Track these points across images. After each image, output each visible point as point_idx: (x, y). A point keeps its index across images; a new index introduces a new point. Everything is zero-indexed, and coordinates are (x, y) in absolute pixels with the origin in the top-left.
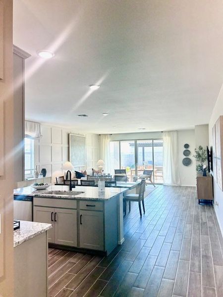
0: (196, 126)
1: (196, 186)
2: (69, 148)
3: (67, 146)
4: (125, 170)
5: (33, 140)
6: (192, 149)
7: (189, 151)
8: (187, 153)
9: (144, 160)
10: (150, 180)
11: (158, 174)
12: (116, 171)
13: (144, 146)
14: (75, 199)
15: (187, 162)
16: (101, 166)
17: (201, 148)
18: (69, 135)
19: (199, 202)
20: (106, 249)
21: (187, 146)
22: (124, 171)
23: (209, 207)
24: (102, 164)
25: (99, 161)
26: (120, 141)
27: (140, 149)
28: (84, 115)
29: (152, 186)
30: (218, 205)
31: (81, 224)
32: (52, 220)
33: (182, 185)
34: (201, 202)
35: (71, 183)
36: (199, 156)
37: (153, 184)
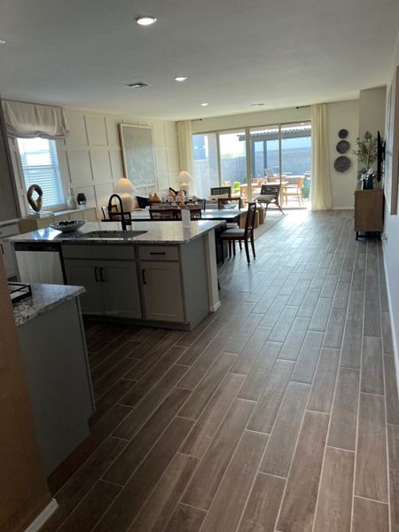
0: (362, 91)
1: (353, 208)
2: (122, 152)
3: (118, 148)
4: (229, 188)
5: (53, 142)
6: (352, 139)
7: (347, 143)
8: (343, 147)
9: (266, 167)
10: (276, 203)
11: (289, 191)
12: (214, 191)
13: (265, 138)
14: (130, 243)
15: (342, 165)
16: (184, 184)
17: (368, 136)
18: (119, 126)
19: (357, 236)
20: (188, 320)
21: (343, 133)
22: (228, 190)
23: (373, 244)
24: (187, 180)
25: (183, 173)
26: (217, 132)
27: (259, 146)
28: (141, 84)
29: (278, 212)
30: (386, 239)
31: (145, 283)
32: (97, 280)
33: (335, 208)
34: (361, 236)
35: (123, 217)
36: (364, 151)
37: (280, 209)
